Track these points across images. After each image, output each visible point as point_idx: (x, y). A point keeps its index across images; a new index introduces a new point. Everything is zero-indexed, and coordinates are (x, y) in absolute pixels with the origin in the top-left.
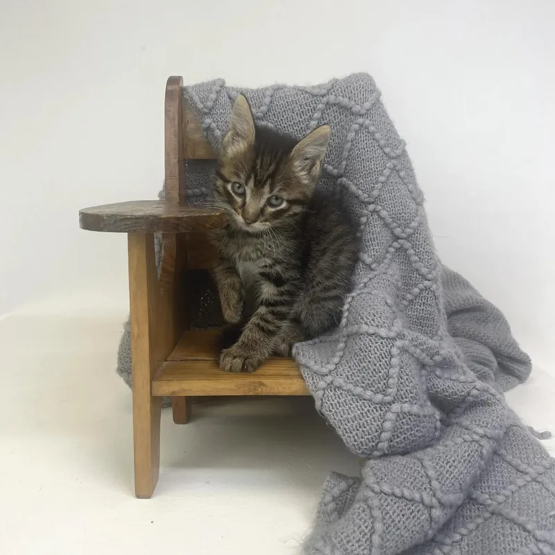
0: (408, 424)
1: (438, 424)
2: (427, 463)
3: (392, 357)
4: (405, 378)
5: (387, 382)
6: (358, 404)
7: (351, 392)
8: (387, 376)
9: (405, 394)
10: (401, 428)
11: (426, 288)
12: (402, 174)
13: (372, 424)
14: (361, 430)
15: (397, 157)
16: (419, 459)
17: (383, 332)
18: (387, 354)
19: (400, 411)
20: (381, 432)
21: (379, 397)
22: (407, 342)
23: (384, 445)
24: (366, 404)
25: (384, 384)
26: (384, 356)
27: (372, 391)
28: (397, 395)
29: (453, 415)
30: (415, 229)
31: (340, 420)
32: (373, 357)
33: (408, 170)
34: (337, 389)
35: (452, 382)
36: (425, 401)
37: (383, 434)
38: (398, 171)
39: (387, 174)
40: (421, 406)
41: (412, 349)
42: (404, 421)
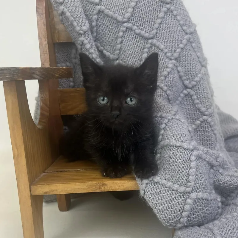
0: (201, 206)
1: (220, 204)
2: (216, 232)
3: (191, 161)
4: (199, 175)
5: (188, 179)
6: (169, 193)
7: (165, 185)
8: (188, 175)
9: (199, 186)
10: (196, 209)
11: (205, 121)
12: (194, 45)
13: (177, 207)
14: (169, 210)
15: (191, 33)
16: (210, 229)
17: (185, 145)
18: (187, 160)
19: (196, 198)
20: (183, 212)
21: (183, 189)
22: (201, 151)
23: (184, 220)
24: (174, 193)
25: (186, 180)
26: (185, 161)
27: (178, 184)
28: (194, 187)
29: (230, 198)
30: (198, 82)
31: (156, 204)
32: (178, 161)
33: (197, 43)
34: (155, 184)
35: (230, 177)
36: (211, 190)
37: (184, 213)
38: (191, 43)
39: (185, 43)
40: (210, 193)
41: (204, 156)
42: (198, 204)
